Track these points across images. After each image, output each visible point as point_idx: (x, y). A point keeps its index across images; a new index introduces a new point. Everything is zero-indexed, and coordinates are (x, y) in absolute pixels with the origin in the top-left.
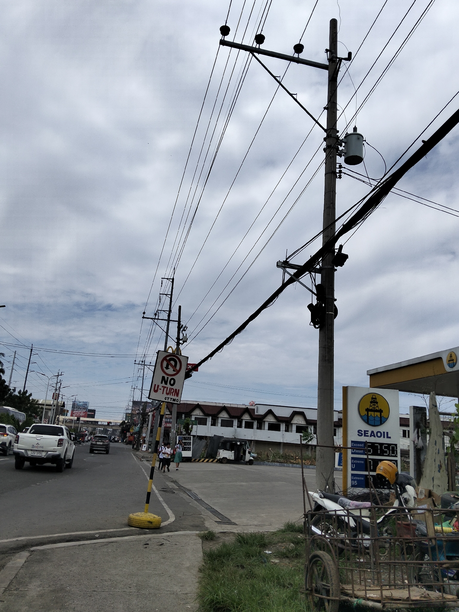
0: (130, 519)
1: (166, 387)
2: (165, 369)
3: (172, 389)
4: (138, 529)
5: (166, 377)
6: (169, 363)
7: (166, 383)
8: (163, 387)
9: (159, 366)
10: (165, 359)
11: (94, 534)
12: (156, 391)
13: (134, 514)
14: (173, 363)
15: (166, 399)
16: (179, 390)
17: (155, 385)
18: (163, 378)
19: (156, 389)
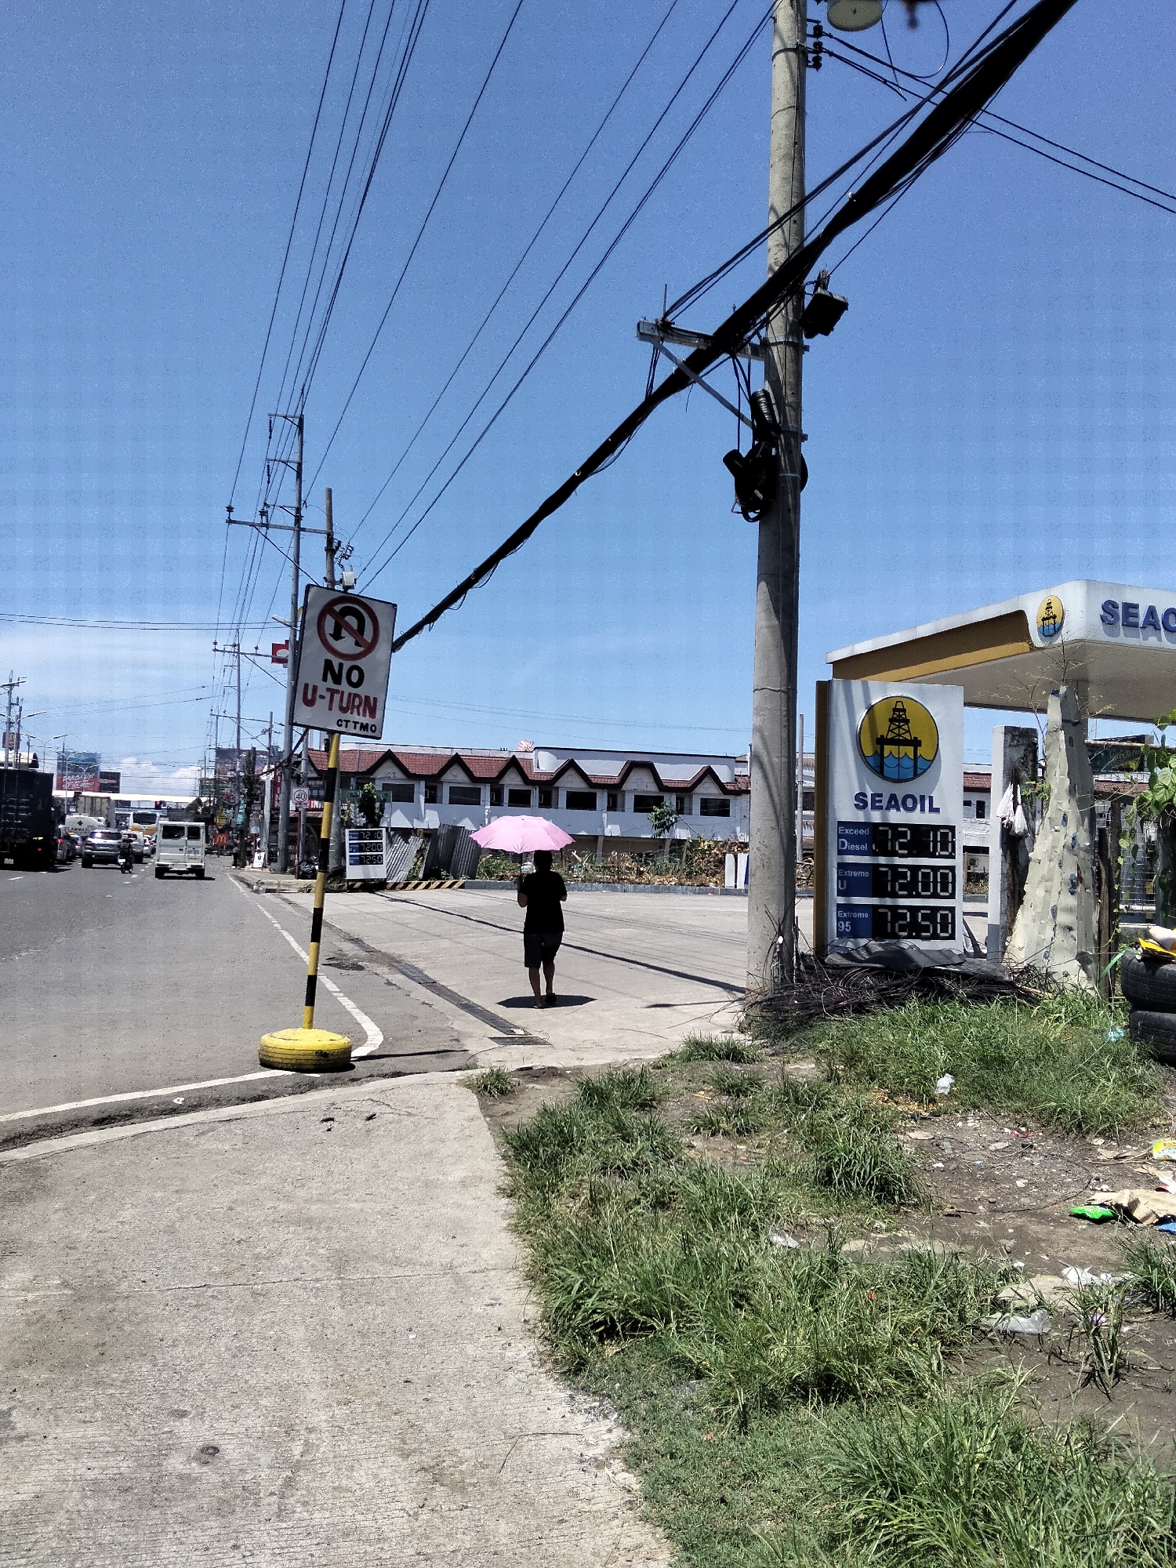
0: (264, 1050)
1: (337, 691)
2: (331, 640)
3: (356, 695)
4: (290, 1073)
5: (336, 662)
6: (342, 624)
7: (337, 680)
8: (328, 690)
9: (311, 632)
10: (328, 609)
11: (168, 1096)
12: (309, 703)
13: (275, 1034)
14: (352, 621)
15: (341, 726)
16: (375, 700)
17: (306, 686)
18: (328, 664)
19: (309, 697)
